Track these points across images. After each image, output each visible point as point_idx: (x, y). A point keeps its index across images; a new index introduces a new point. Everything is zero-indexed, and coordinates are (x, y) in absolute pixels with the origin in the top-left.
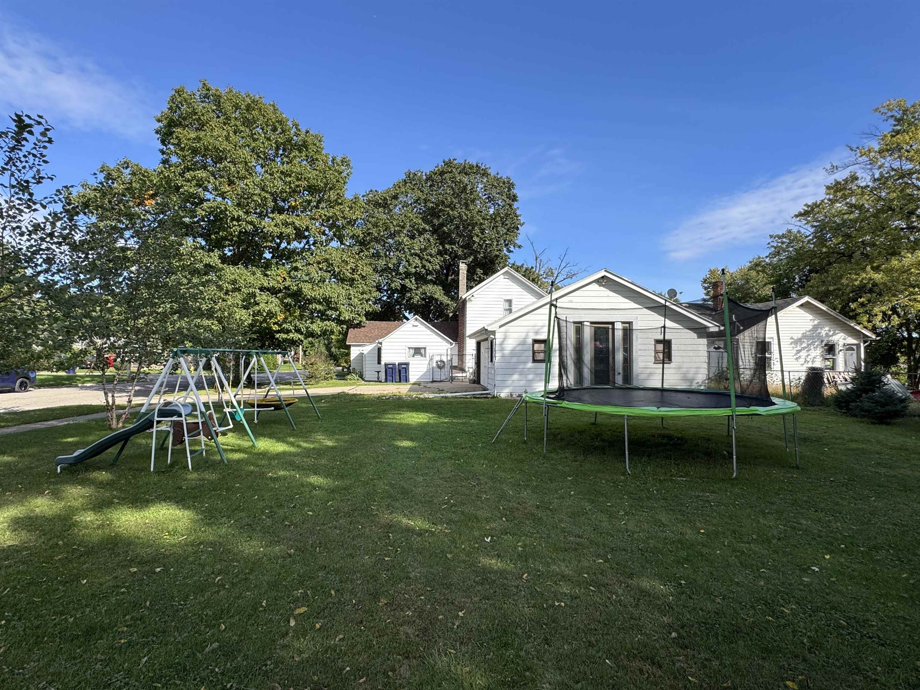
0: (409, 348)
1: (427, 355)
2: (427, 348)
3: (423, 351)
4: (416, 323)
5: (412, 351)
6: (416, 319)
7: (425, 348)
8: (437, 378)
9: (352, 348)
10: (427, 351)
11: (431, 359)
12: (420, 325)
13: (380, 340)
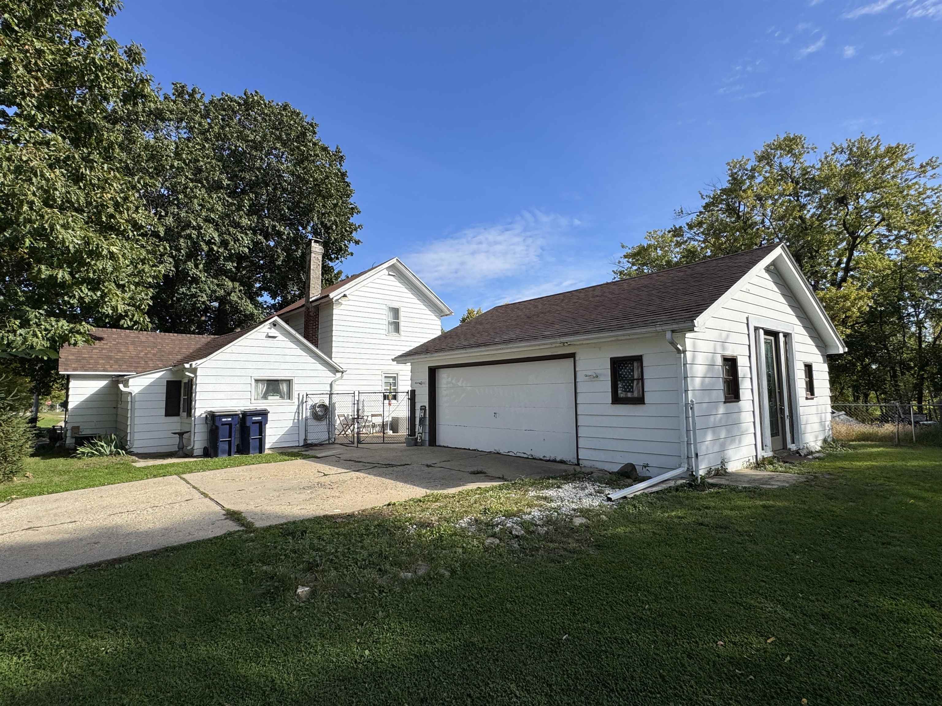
0: (257, 381)
1: (295, 395)
2: (295, 381)
3: (284, 387)
4: (273, 332)
5: (262, 388)
6: (274, 324)
7: (289, 382)
8: (313, 438)
9: (73, 384)
10: (296, 388)
11: (301, 403)
12: (281, 337)
13: (194, 364)
